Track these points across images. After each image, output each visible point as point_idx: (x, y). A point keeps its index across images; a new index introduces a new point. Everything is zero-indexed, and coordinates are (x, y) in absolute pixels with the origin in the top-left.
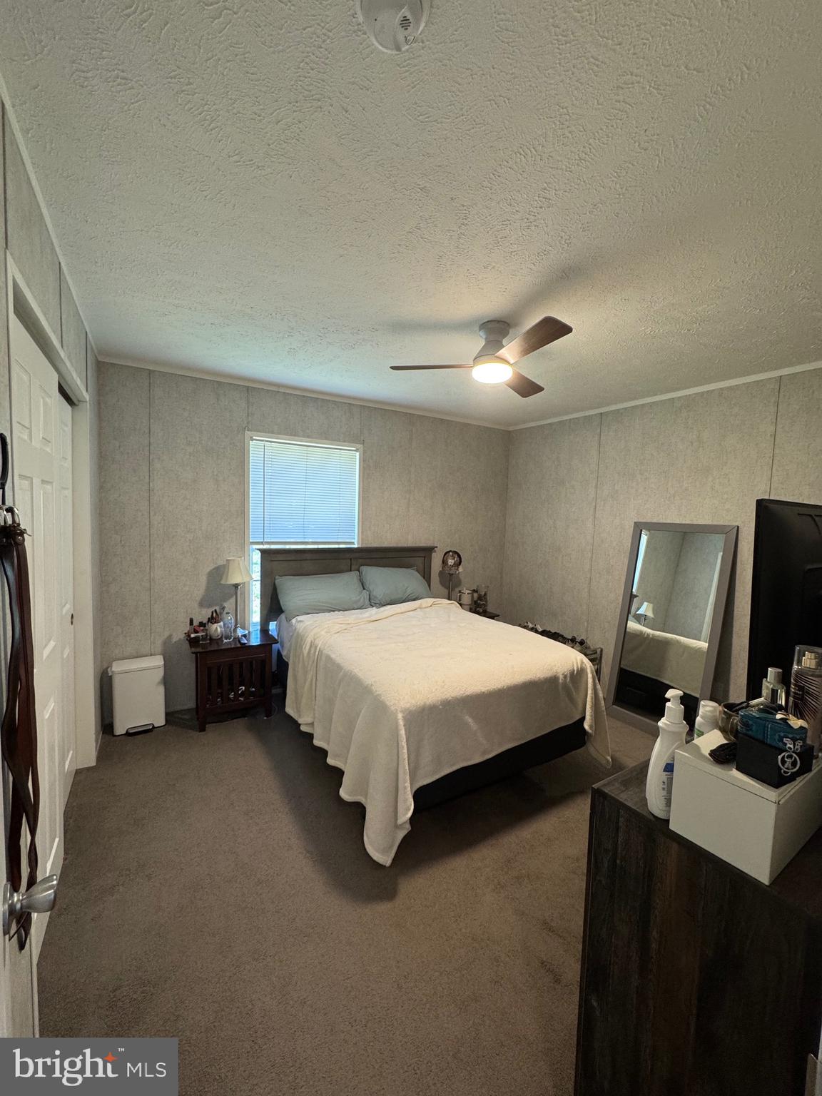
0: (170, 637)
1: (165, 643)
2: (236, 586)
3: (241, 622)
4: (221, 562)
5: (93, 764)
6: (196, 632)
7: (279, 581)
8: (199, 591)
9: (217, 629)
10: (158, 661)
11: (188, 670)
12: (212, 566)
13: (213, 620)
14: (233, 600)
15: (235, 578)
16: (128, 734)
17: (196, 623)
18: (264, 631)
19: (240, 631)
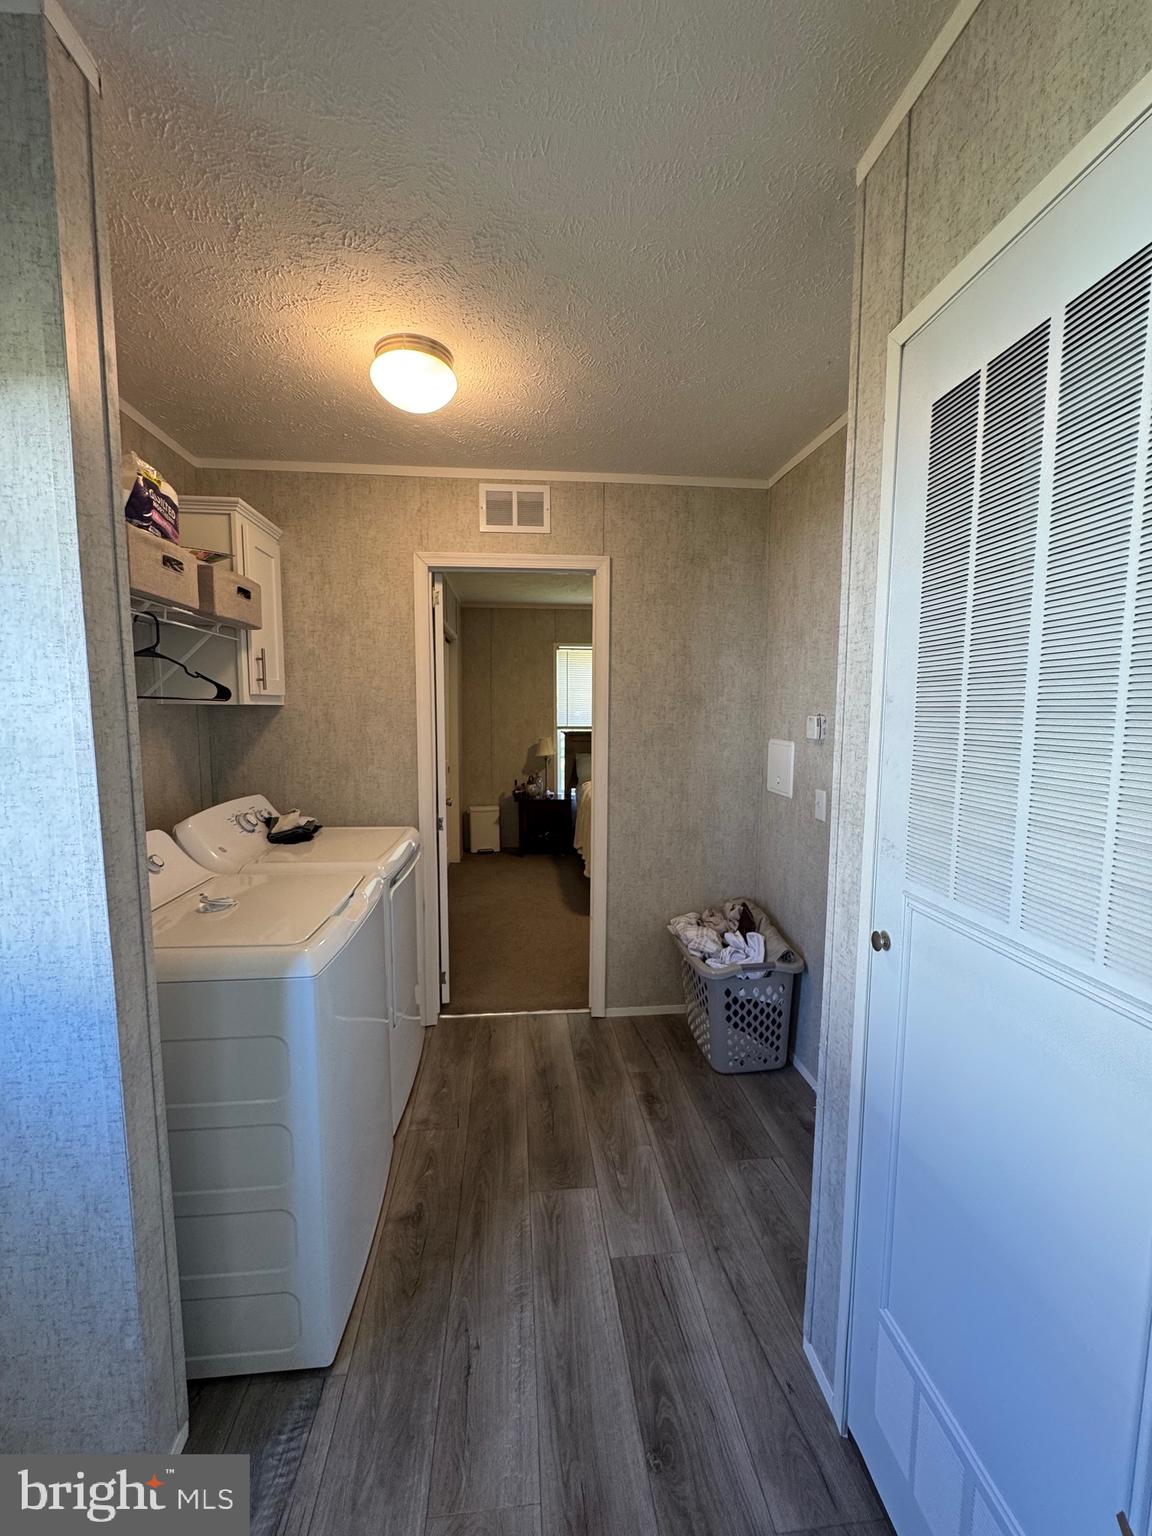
0: (503, 794)
1: (500, 798)
2: (546, 758)
3: (554, 788)
4: (537, 742)
5: (458, 861)
6: (518, 789)
7: (578, 757)
8: (523, 762)
9: (532, 788)
10: (498, 808)
11: (514, 817)
12: (531, 745)
13: (530, 782)
14: (544, 771)
15: (545, 752)
16: (480, 853)
17: (519, 784)
18: (568, 793)
19: (549, 792)
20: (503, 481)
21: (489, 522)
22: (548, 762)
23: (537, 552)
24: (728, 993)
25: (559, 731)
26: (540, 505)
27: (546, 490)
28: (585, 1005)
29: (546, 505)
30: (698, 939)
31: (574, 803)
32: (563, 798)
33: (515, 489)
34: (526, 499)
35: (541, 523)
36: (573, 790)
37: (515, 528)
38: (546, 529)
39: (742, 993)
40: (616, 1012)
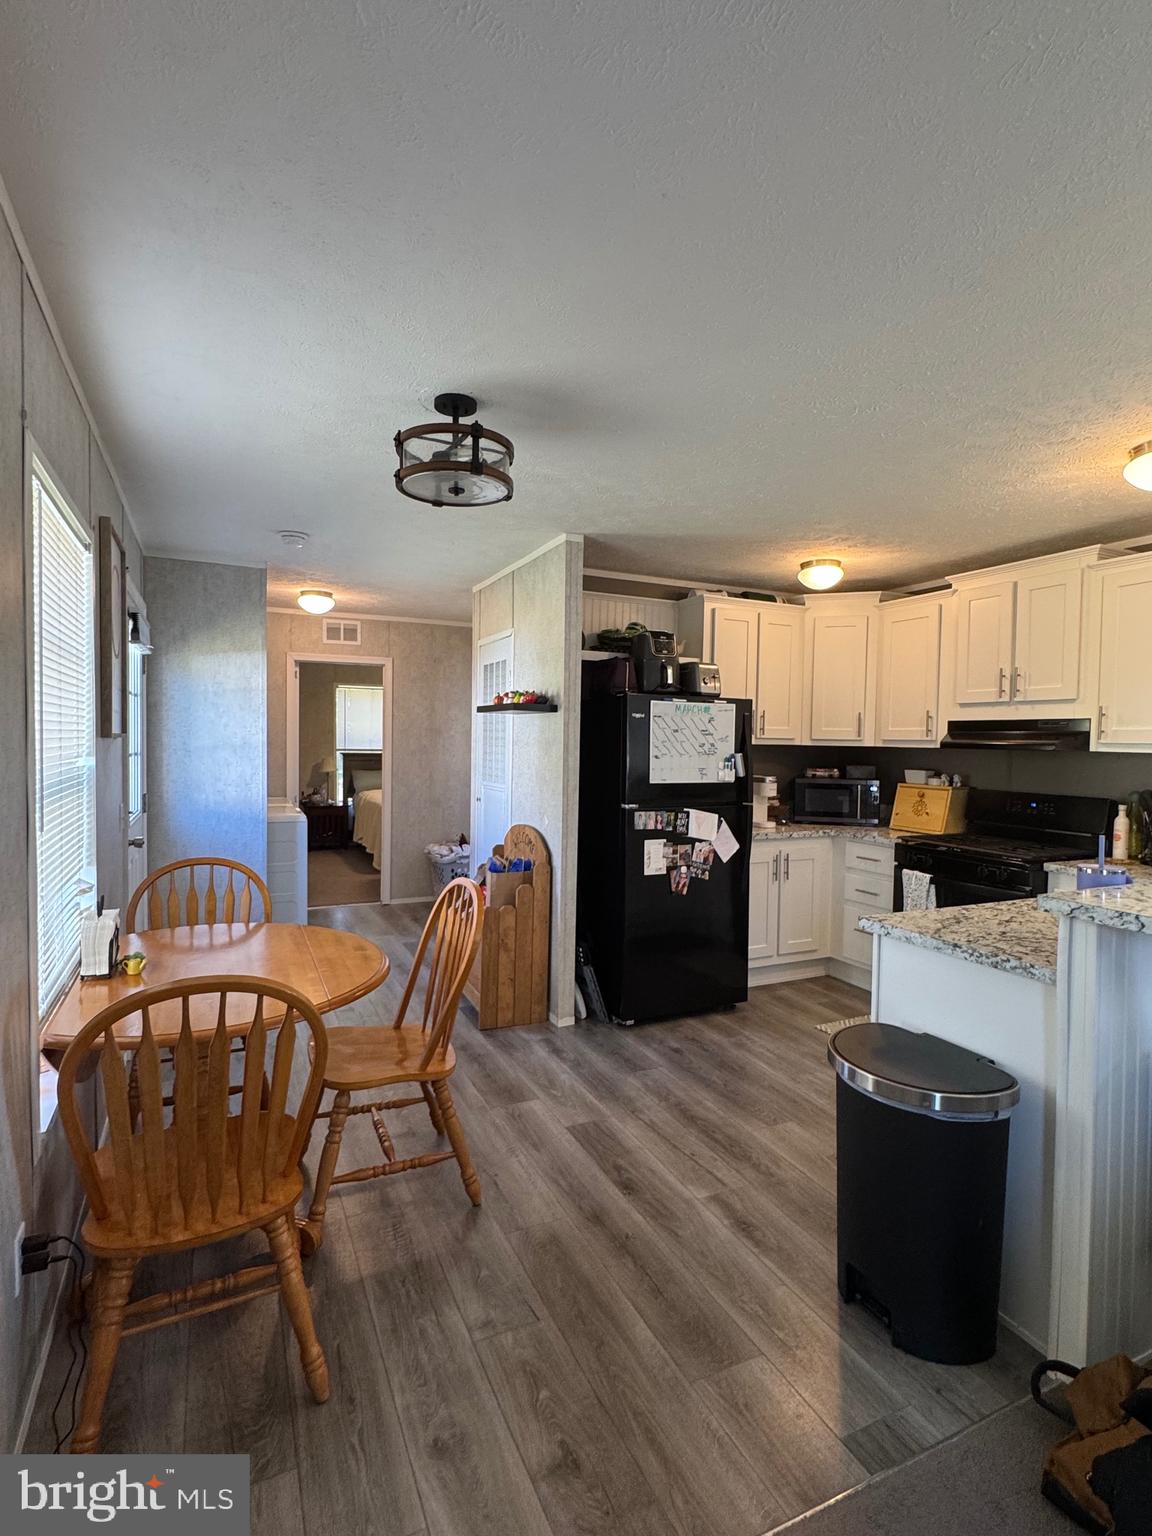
2: (328, 774)
3: (334, 798)
4: (320, 761)
7: (354, 773)
8: (308, 777)
9: (317, 798)
12: (317, 762)
13: (314, 793)
15: (328, 769)
17: (306, 794)
18: (345, 801)
19: (330, 801)
20: (335, 618)
21: (328, 638)
22: (329, 777)
23: (353, 654)
24: (453, 871)
25: (338, 753)
26: (356, 630)
27: (358, 623)
28: (379, 900)
29: (359, 631)
30: (435, 849)
31: (351, 809)
32: (341, 804)
33: (342, 622)
34: (347, 627)
35: (356, 640)
36: (350, 800)
37: (342, 642)
38: (359, 643)
39: (459, 870)
40: (395, 902)
